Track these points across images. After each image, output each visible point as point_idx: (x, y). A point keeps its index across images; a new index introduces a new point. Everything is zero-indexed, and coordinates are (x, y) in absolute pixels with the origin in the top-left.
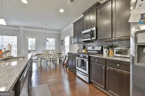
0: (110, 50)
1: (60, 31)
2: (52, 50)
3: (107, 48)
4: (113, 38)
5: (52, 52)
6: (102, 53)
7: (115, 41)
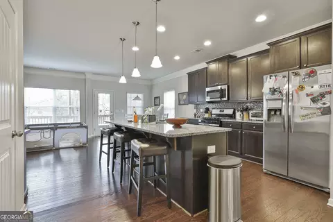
0: (245, 113)
1: (151, 80)
3: (241, 111)
4: (249, 100)
6: (235, 118)
7: (251, 102)
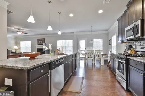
1: (107, 30)
2: (96, 51)
5: (96, 52)
